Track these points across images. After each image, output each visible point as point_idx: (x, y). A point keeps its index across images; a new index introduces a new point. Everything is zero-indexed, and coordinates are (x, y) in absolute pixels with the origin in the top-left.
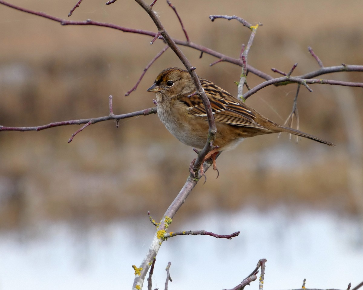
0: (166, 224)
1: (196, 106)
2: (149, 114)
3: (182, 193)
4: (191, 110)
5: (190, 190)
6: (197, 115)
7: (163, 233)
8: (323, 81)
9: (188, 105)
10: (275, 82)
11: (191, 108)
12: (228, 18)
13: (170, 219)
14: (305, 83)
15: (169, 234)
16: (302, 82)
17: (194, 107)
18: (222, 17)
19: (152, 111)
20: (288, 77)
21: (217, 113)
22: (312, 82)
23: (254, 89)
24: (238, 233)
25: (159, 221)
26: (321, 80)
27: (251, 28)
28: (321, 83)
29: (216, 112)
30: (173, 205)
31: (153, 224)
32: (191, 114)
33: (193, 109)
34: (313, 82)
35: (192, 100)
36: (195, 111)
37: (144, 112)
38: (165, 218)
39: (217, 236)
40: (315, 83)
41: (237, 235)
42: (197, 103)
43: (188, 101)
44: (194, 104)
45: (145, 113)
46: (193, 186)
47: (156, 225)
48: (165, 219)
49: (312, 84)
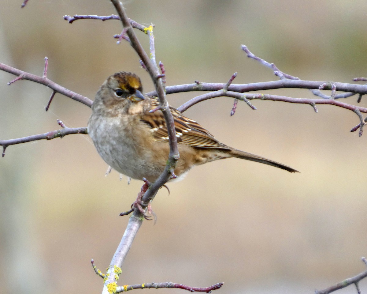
0: (116, 276)
1: (161, 127)
2: (54, 138)
3: (127, 237)
4: (155, 132)
5: (136, 232)
6: (164, 138)
7: (115, 287)
8: (264, 95)
9: (152, 127)
10: (210, 97)
11: (156, 129)
12: (102, 18)
13: (120, 268)
14: (245, 98)
15: (123, 288)
16: (242, 97)
17: (158, 128)
18: (89, 17)
19: (59, 134)
20: (225, 91)
21: (185, 134)
22: (252, 97)
23: (184, 106)
24: (221, 285)
25: (105, 271)
26: (263, 95)
27: (145, 29)
28: (263, 99)
29: (183, 132)
30: (120, 251)
31: (98, 276)
32: (156, 137)
33: (158, 131)
34: (254, 97)
35: (155, 119)
36: (161, 133)
37: (48, 135)
38: (114, 267)
39: (191, 289)
40: (256, 98)
41: (219, 288)
42: (161, 122)
43: (151, 121)
44: (158, 124)
45: (49, 137)
46: (138, 227)
47: (103, 277)
48: (113, 270)
49: (252, 100)
